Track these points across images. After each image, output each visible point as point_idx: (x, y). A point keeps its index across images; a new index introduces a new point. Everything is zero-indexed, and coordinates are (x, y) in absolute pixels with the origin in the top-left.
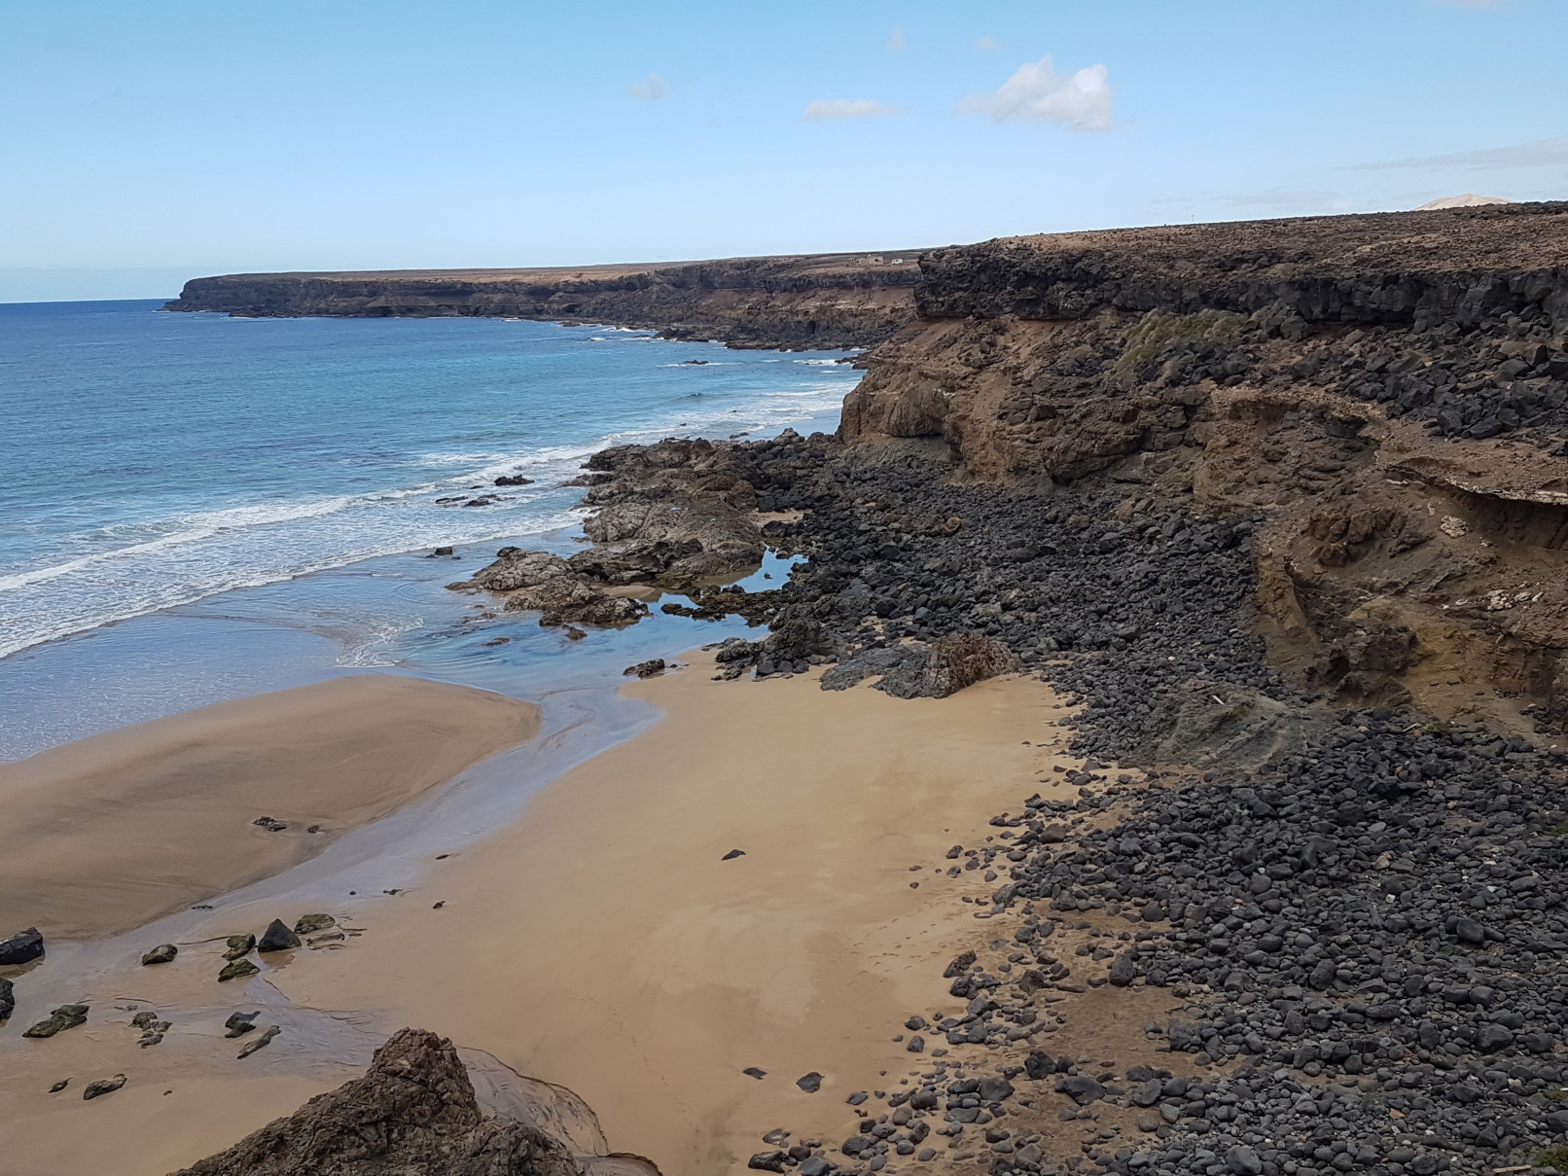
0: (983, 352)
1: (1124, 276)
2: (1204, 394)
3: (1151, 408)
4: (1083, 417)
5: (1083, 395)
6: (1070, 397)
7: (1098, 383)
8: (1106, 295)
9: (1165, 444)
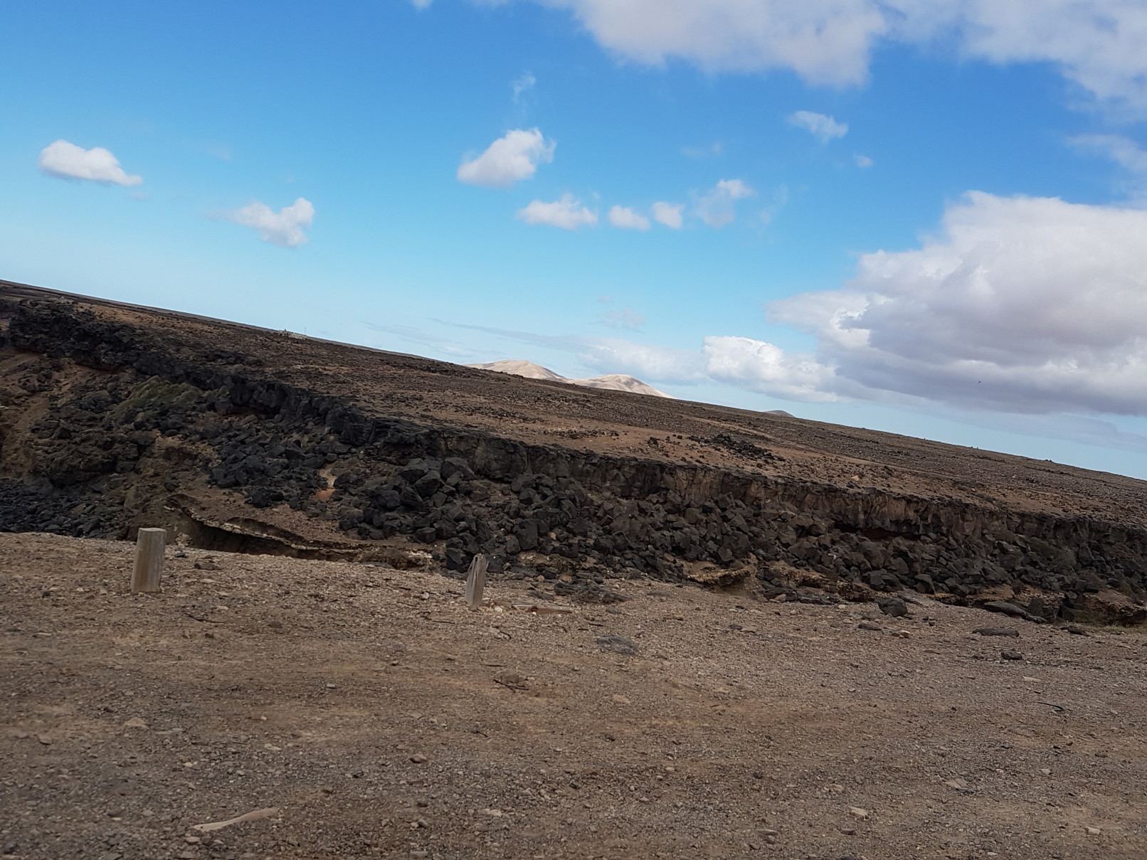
0: (39, 381)
1: (145, 349)
2: (152, 439)
3: (122, 442)
4: (83, 441)
5: (90, 426)
6: (82, 425)
7: (102, 419)
8: (131, 359)
9: (122, 469)
